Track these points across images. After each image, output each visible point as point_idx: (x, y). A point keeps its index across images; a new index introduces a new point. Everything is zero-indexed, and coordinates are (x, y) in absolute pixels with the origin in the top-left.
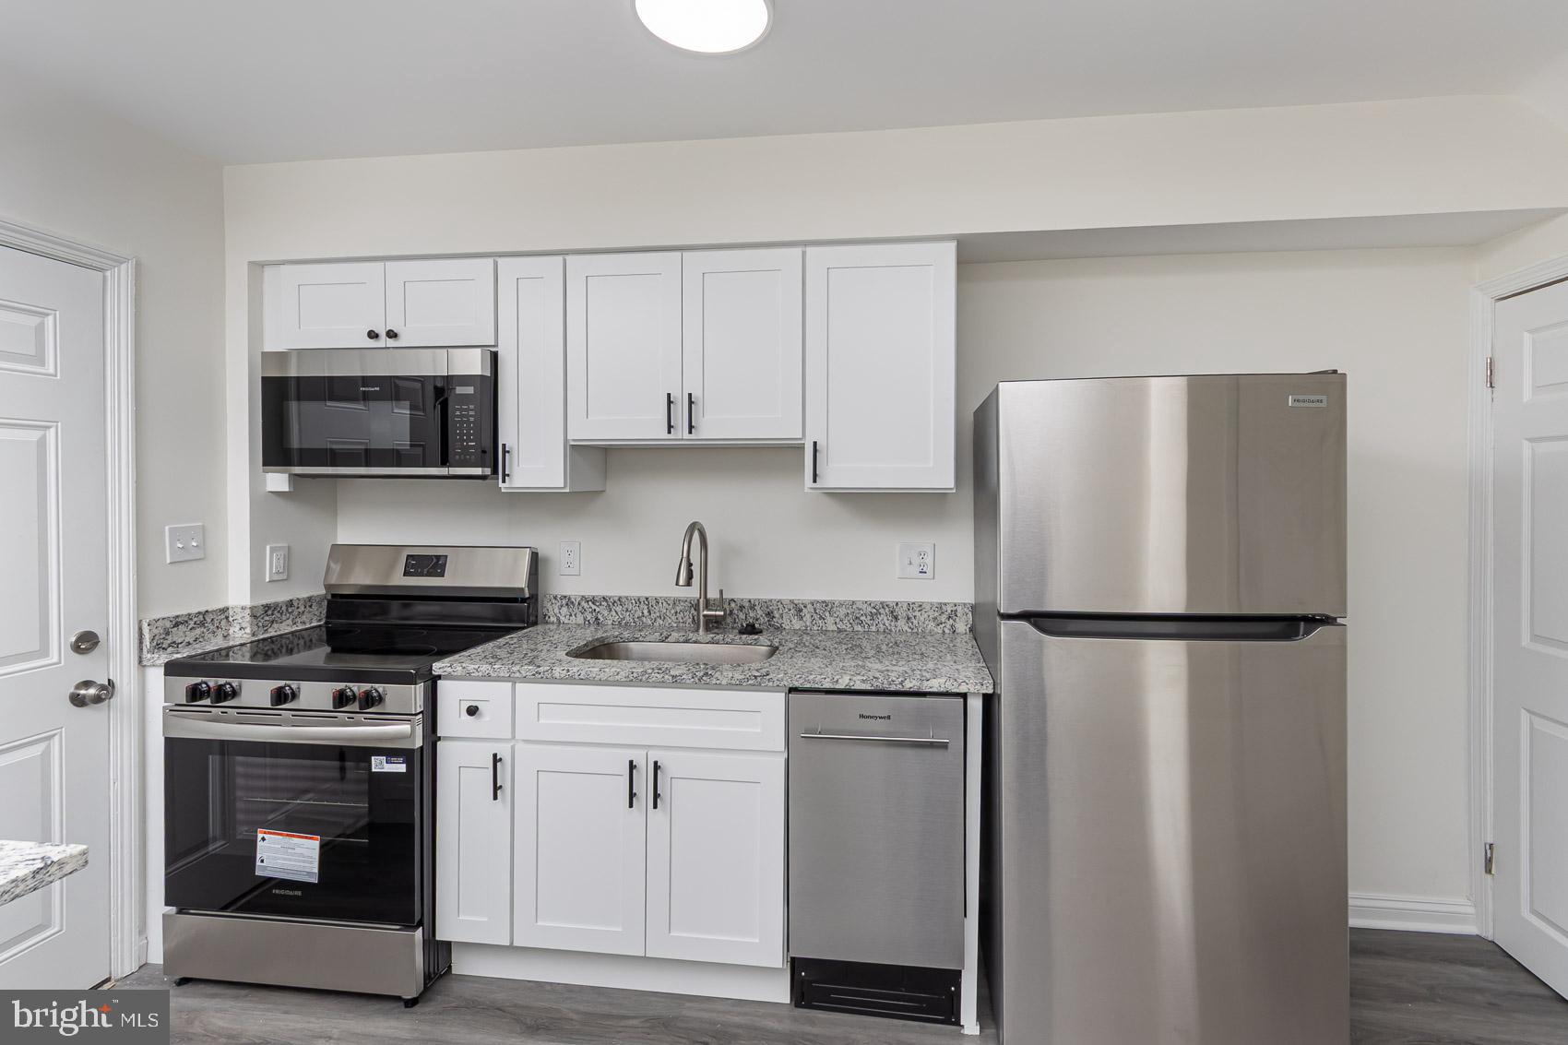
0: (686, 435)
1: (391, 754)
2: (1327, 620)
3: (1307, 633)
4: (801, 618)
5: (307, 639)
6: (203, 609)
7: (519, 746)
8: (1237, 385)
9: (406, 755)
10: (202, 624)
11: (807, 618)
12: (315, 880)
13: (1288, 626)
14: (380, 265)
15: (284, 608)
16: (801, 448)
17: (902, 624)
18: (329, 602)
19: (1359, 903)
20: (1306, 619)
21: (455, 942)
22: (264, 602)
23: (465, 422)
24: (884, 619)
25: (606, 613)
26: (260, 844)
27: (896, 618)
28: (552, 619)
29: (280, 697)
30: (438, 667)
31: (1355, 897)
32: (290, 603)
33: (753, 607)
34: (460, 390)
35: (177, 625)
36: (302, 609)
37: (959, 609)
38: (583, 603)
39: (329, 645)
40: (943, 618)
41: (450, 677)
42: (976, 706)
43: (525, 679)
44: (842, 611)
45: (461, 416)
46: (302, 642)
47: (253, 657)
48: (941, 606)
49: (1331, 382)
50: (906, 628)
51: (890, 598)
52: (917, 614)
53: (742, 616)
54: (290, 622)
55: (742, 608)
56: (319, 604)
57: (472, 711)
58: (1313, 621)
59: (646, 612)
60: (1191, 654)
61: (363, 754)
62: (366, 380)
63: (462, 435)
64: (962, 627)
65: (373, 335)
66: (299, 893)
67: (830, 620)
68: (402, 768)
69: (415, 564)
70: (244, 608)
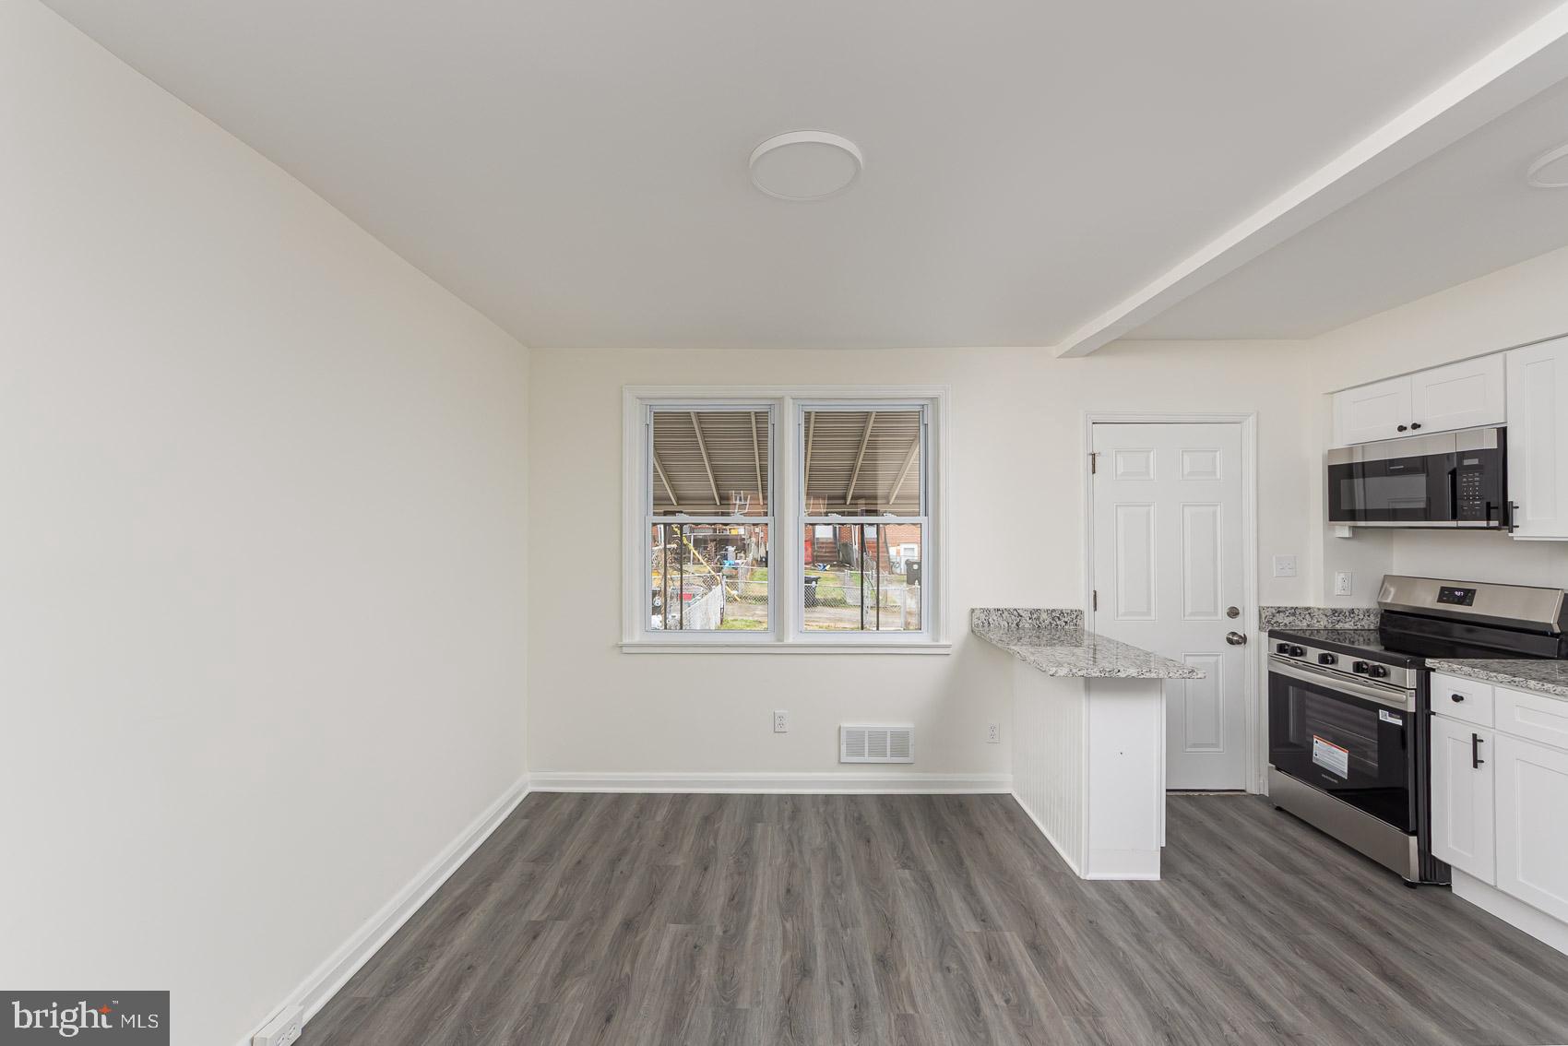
1: (1393, 711)
5: (1366, 639)
6: (1295, 606)
7: (1498, 737)
9: (1402, 714)
10: (1294, 614)
12: (1346, 777)
14: (1410, 377)
15: (1347, 614)
18: (1382, 615)
21: (1454, 867)
22: (1334, 607)
23: (1471, 486)
26: (1315, 744)
29: (1325, 660)
30: (1429, 662)
32: (1352, 611)
34: (1466, 462)
35: (1279, 612)
36: (1361, 617)
39: (1382, 645)
41: (1440, 672)
43: (1502, 684)
45: (1468, 482)
46: (1361, 639)
54: (1352, 623)
56: (1376, 615)
57: (1457, 698)
61: (1375, 707)
62: (1392, 462)
63: (1468, 496)
65: (1401, 429)
66: (1336, 781)
68: (1400, 722)
69: (1447, 594)
70: (1319, 609)
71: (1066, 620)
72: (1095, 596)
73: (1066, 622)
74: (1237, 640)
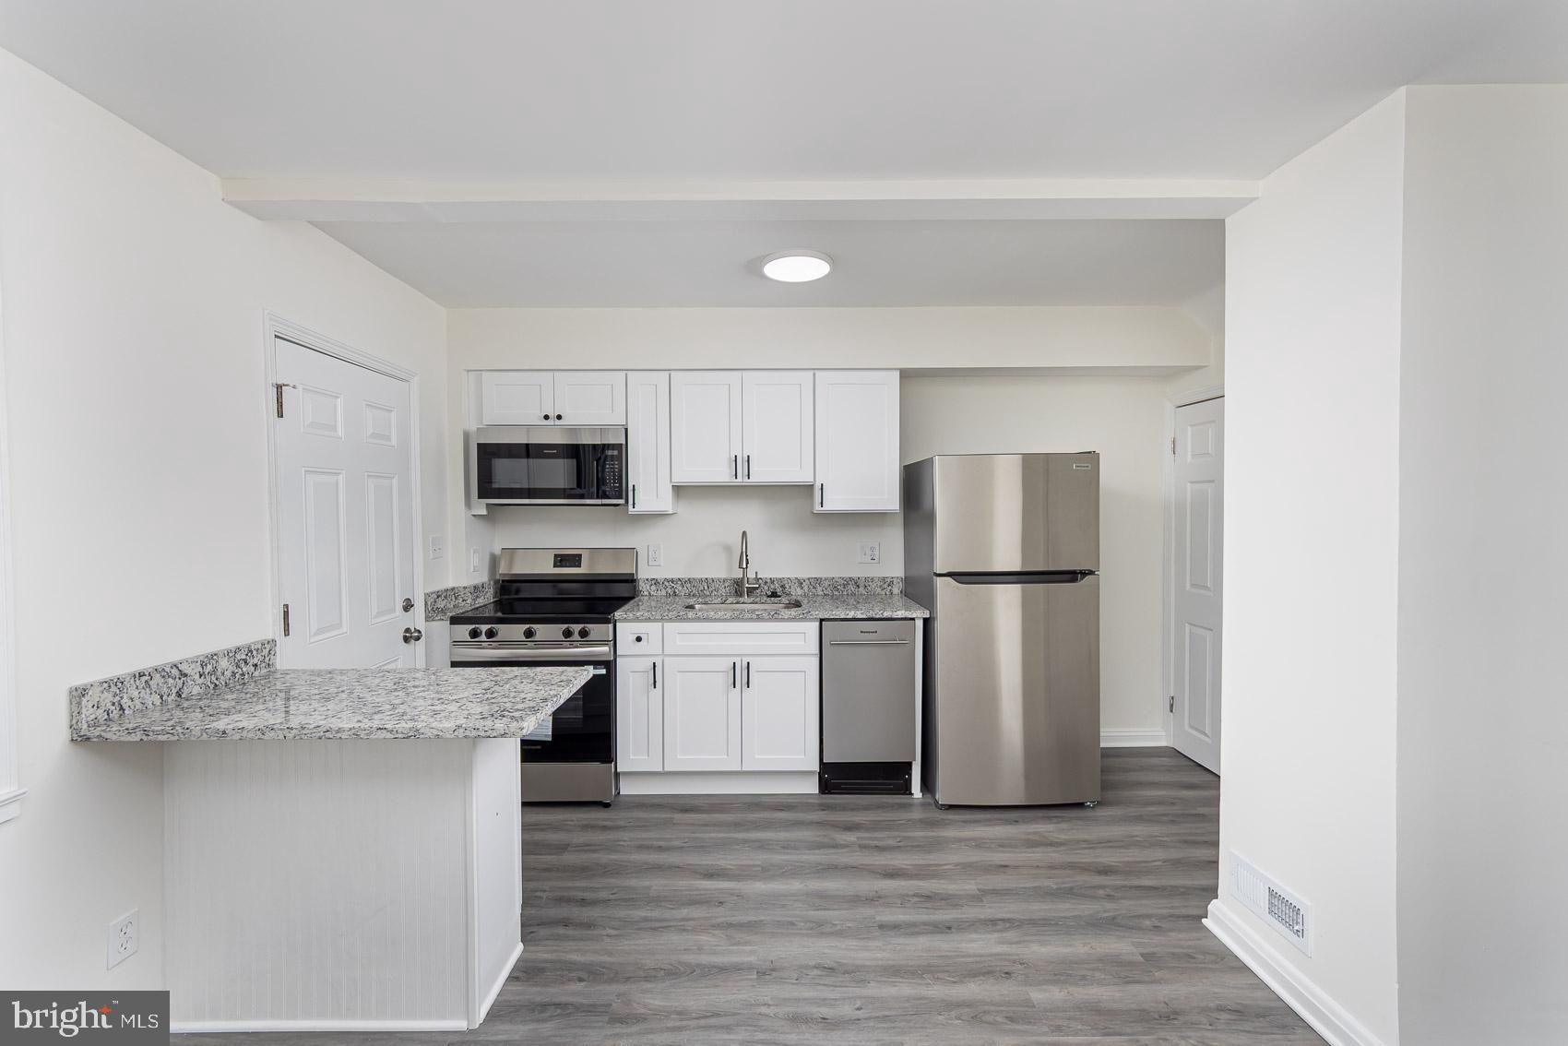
0: (746, 479)
2: (1091, 573)
3: (1082, 579)
4: (802, 588)
6: (445, 588)
7: (666, 659)
8: (1048, 458)
9: (601, 665)
11: (806, 588)
12: (550, 739)
13: (1072, 576)
14: (551, 373)
15: (481, 588)
16: (811, 487)
17: (861, 589)
18: (501, 585)
19: (1105, 734)
20: (1081, 572)
23: (612, 472)
24: (851, 587)
25: (680, 588)
27: (858, 586)
28: (646, 593)
29: (529, 634)
30: (618, 614)
31: (1104, 732)
32: (483, 585)
33: (772, 582)
34: (610, 453)
37: (895, 580)
38: (666, 583)
40: (885, 586)
41: (625, 620)
42: (920, 624)
43: (671, 620)
44: (827, 583)
45: (610, 468)
47: (496, 612)
48: (884, 579)
49: (1092, 457)
50: (864, 592)
51: (854, 575)
52: (870, 583)
53: (766, 588)
55: (766, 582)
57: (638, 640)
58: (1084, 574)
59: (706, 587)
60: (1023, 591)
62: (548, 446)
63: (610, 479)
64: (896, 591)
65: (546, 417)
66: (539, 747)
67: (819, 589)
68: (603, 672)
69: (562, 560)
70: (465, 588)
71: (255, 661)
72: (286, 614)
73: (256, 665)
74: (410, 636)
